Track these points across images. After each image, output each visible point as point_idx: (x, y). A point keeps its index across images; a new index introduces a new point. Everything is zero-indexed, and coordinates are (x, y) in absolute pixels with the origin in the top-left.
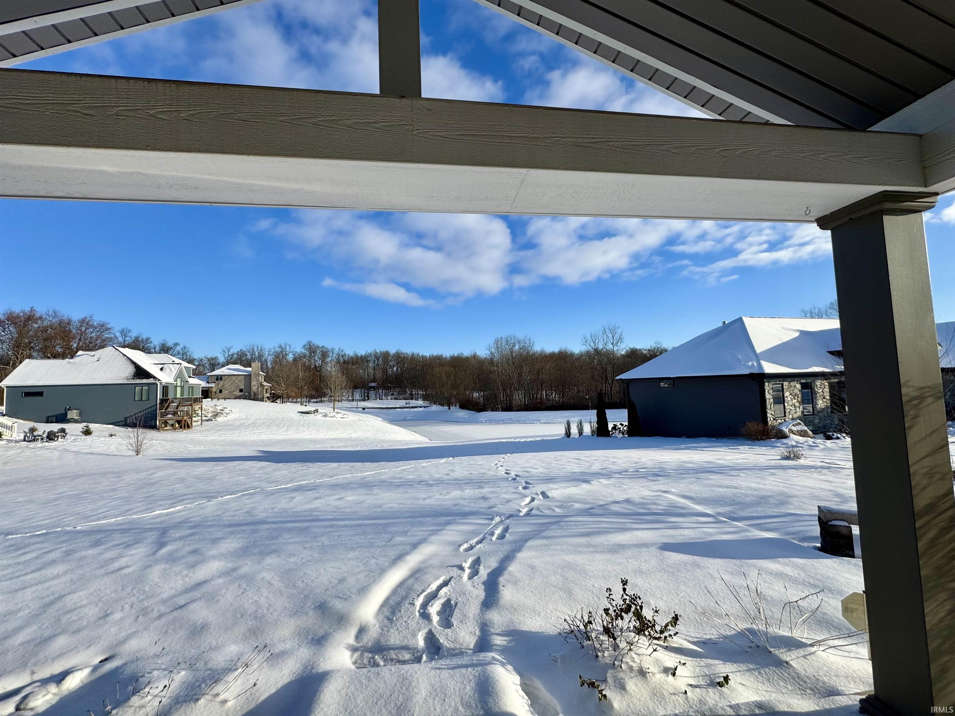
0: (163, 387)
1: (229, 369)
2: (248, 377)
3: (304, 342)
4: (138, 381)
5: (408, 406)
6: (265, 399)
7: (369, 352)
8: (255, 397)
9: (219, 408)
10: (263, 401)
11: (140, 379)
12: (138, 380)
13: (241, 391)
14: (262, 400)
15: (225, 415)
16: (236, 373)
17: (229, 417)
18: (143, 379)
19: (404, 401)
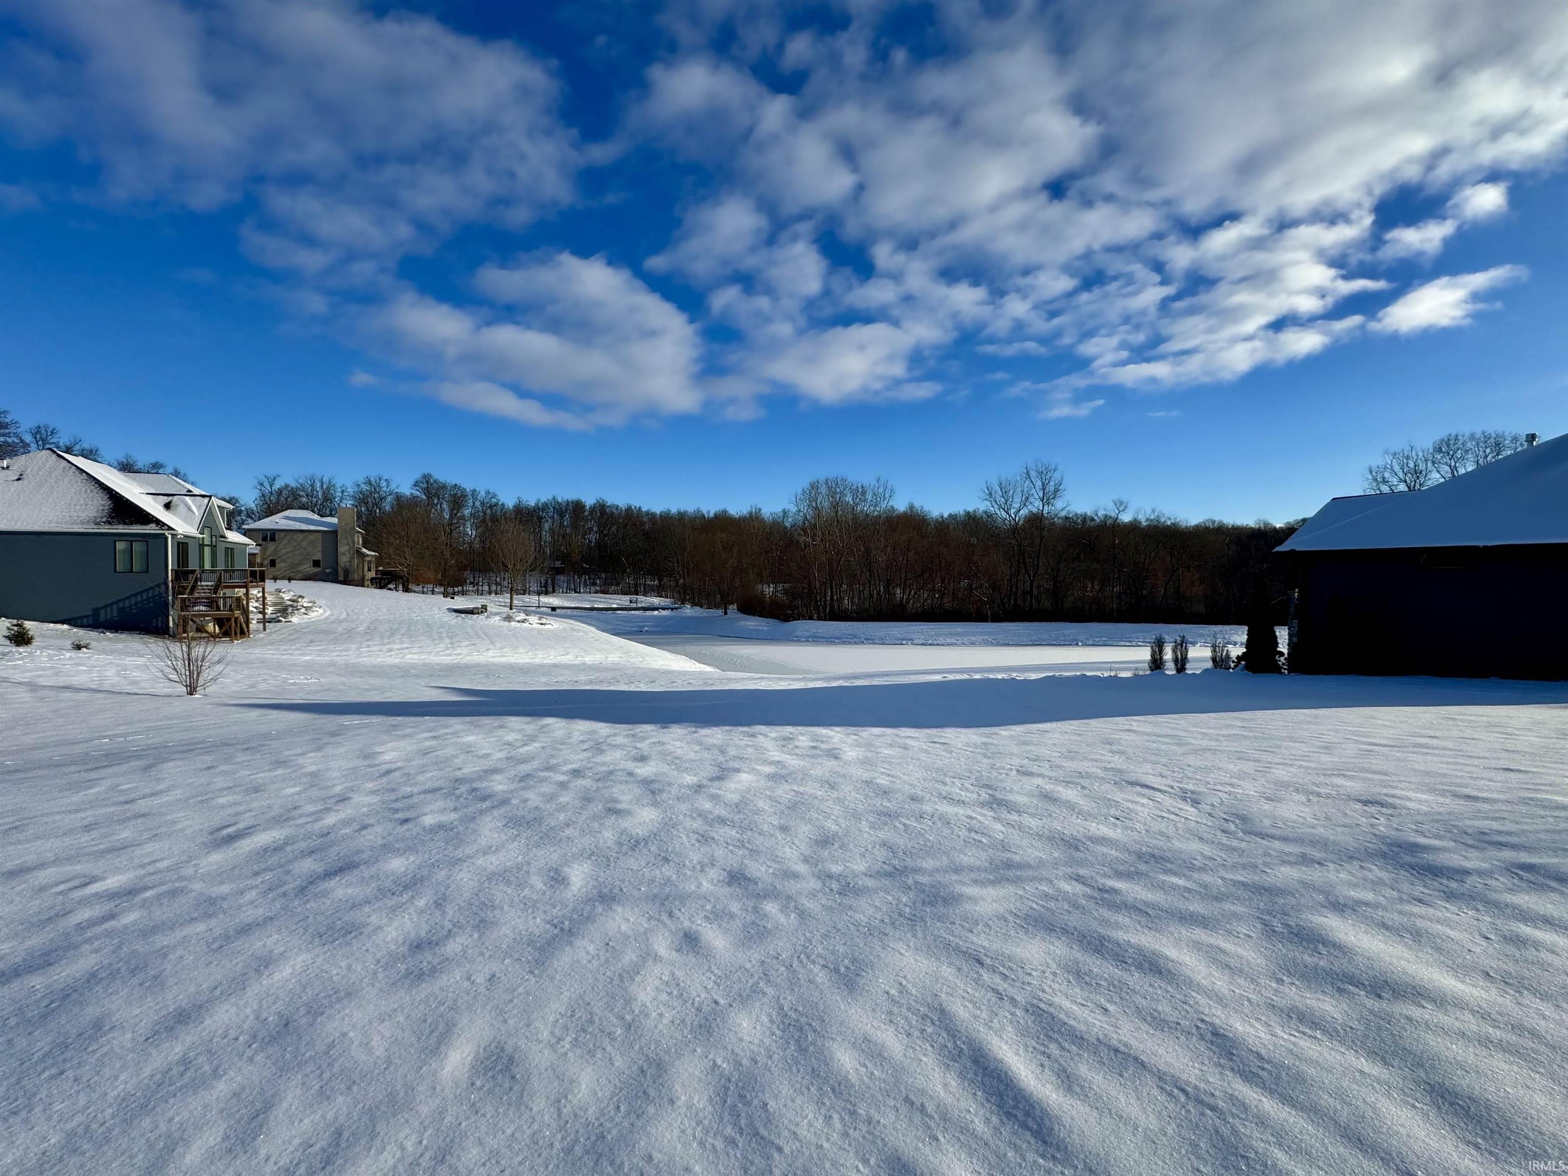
0: (179, 543)
1: (287, 518)
2: (332, 536)
3: (417, 476)
4: (121, 529)
5: (634, 605)
6: (366, 584)
7: (544, 499)
8: (347, 578)
9: (287, 597)
10: (363, 586)
11: (125, 524)
12: (120, 527)
13: (316, 563)
14: (361, 583)
15: (303, 610)
16: (304, 527)
17: (312, 615)
18: (131, 523)
19: (628, 598)
